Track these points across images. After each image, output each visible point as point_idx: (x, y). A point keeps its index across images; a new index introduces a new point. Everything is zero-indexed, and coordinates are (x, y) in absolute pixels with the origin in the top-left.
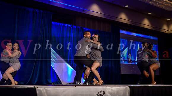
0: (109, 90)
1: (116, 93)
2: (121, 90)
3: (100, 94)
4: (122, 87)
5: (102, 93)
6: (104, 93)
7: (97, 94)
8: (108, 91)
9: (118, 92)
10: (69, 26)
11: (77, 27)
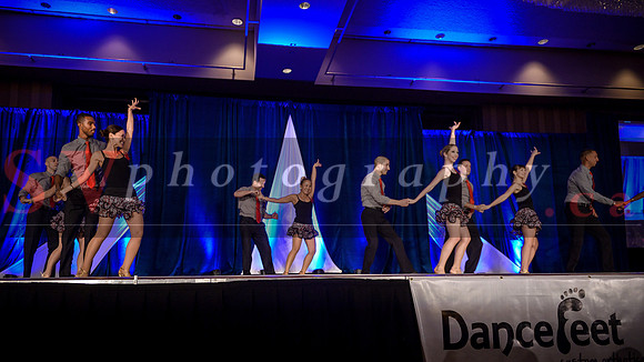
0: (598, 288)
1: (618, 294)
2: (637, 288)
3: (570, 295)
4: (638, 279)
5: (576, 295)
6: (582, 296)
7: (562, 297)
8: (593, 289)
9: (625, 293)
10: (465, 133)
11: (485, 134)
